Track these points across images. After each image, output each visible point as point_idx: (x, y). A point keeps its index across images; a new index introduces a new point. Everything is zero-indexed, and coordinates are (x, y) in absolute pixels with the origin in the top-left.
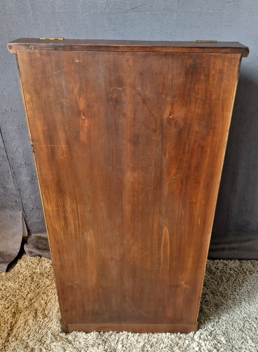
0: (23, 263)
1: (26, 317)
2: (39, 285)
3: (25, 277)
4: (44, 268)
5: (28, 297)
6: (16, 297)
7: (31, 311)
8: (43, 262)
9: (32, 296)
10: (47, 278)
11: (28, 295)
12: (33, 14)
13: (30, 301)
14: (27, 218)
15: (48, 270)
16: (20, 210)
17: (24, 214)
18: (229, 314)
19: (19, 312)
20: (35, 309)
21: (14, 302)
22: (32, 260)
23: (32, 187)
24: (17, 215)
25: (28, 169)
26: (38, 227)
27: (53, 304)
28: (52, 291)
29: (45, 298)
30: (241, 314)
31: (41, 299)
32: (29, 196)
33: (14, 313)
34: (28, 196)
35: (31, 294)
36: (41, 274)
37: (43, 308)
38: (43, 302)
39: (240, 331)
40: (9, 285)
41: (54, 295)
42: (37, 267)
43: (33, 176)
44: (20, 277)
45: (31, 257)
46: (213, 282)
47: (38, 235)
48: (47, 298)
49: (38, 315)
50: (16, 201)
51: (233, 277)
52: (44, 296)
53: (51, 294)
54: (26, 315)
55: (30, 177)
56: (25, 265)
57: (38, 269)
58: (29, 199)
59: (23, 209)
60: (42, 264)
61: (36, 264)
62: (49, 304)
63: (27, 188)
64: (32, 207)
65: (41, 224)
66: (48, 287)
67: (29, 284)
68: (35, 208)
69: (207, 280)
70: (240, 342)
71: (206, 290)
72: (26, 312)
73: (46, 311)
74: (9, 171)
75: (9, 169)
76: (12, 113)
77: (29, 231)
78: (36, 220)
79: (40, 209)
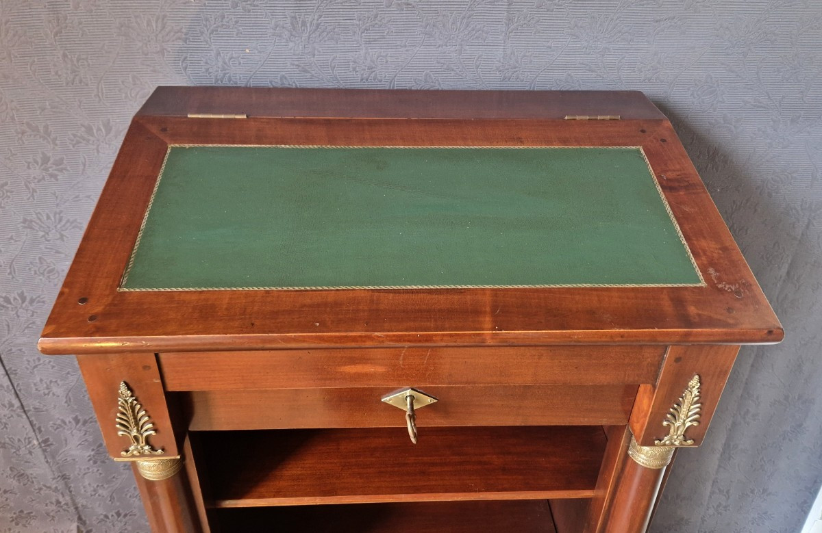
16: (72, 521)
17: (82, 530)
23: (98, 470)
32: (94, 491)
34: (90, 490)
50: (58, 502)
55: (93, 450)
58: (95, 495)
59: (80, 518)
63: (86, 474)
64: (105, 513)
68: (112, 516)
74: (29, 438)
75: (32, 434)
76: (24, 305)
79: (125, 516)
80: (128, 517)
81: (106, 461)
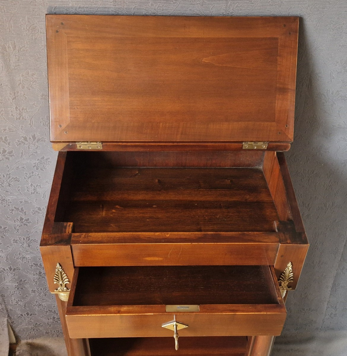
14: (14, 324)
16: (4, 317)
17: (10, 321)
23: (19, 293)
25: (14, 274)
26: (30, 333)
32: (17, 302)
34: (14, 303)
43: (21, 281)
47: (30, 341)
55: (17, 283)
58: (17, 304)
59: (9, 316)
63: (13, 294)
64: (21, 313)
65: (34, 330)
68: (25, 315)
77: (17, 337)
78: (26, 326)
79: (31, 315)
80: (32, 316)
81: (24, 288)
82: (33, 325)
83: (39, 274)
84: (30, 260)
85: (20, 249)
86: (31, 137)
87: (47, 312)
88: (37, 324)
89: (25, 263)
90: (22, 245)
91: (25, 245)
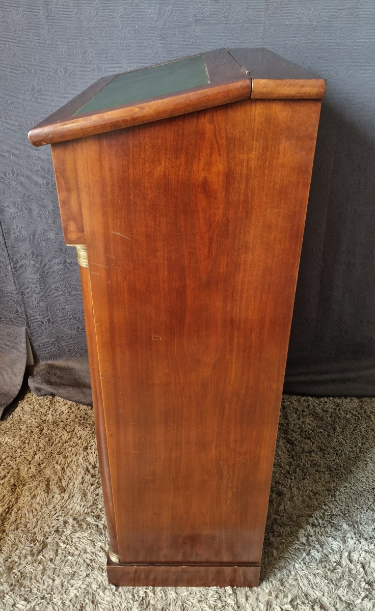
0: (26, 407)
1: (32, 491)
2: (52, 441)
3: (30, 428)
4: (59, 414)
5: (35, 460)
6: (16, 461)
7: (40, 482)
8: (58, 404)
9: (41, 459)
10: (64, 428)
11: (35, 456)
12: (49, 29)
13: (38, 466)
14: (33, 336)
15: (64, 416)
16: (23, 325)
17: (28, 331)
18: (350, 483)
19: (21, 484)
20: (46, 479)
21: (13, 468)
22: (40, 401)
23: (41, 289)
24: (17, 332)
25: (37, 261)
26: (50, 351)
27: (74, 470)
28: (72, 450)
29: (61, 460)
30: (369, 482)
31: (54, 462)
32: (38, 303)
33: (14, 485)
34: (35, 303)
35: (40, 454)
36: (54, 422)
37: (59, 477)
38: (58, 467)
39: (369, 511)
40: (6, 441)
41: (76, 455)
42: (48, 413)
43: (44, 272)
44: (23, 429)
45: (39, 396)
46: (321, 432)
47: (50, 362)
48: (65, 461)
49: (51, 487)
50: (17, 311)
51: (351, 424)
52: (60, 458)
53: (71, 454)
54: (33, 488)
55: (40, 274)
56: (30, 410)
57: (50, 416)
58: (37, 307)
59: (27, 323)
60: (56, 408)
61: (46, 407)
62: (67, 471)
63: (34, 291)
64: (41, 320)
65: (55, 345)
66: (65, 443)
67: (36, 438)
68: (46, 322)
69: (311, 430)
70: (370, 528)
71: (311, 444)
72: (32, 483)
73: (63, 481)
74: (6, 265)
75: (8, 263)
76: (13, 177)
77: (35, 356)
78: (47, 340)
79: (53, 322)
80: (54, 324)
81: (46, 283)
82: (55, 338)
83: (64, 263)
84: (55, 242)
85: (45, 226)
86: (62, 70)
87: (71, 319)
88: (58, 336)
89: (49, 247)
90: (46, 221)
91: (50, 221)
